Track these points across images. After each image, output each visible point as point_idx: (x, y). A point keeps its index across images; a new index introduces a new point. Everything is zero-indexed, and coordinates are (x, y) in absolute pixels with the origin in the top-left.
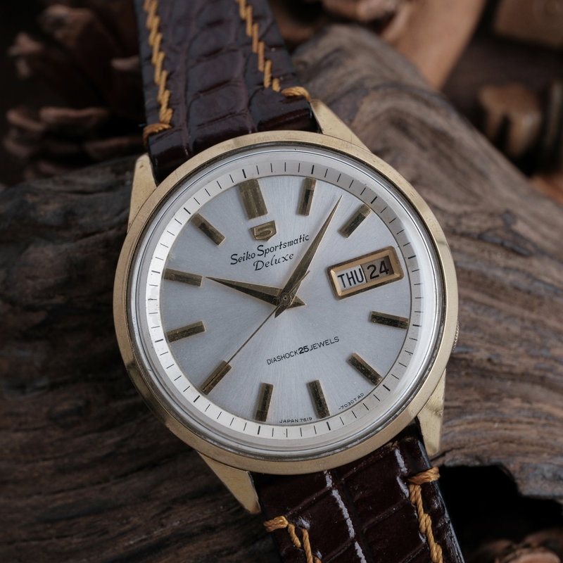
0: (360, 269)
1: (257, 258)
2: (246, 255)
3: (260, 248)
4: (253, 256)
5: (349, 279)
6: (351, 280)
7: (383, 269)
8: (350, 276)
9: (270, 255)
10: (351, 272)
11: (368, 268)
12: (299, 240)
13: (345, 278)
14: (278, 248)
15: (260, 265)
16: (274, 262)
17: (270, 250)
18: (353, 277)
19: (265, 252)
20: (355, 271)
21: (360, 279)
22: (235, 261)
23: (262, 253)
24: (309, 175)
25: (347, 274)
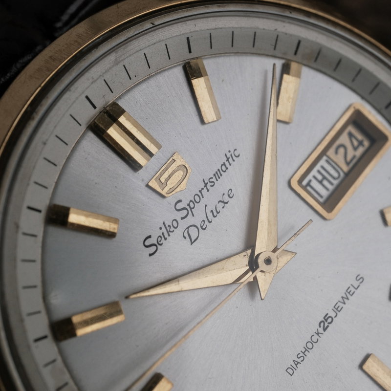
0: (327, 161)
1: (183, 225)
2: (164, 230)
3: (179, 206)
4: (175, 224)
5: (321, 182)
6: (325, 183)
7: (356, 143)
8: (320, 177)
9: (199, 210)
10: (319, 172)
11: (336, 152)
12: (227, 163)
13: (314, 184)
14: (204, 191)
15: (193, 232)
16: (210, 215)
17: (194, 202)
18: (324, 178)
19: (189, 209)
20: (323, 167)
21: (335, 175)
22: (153, 249)
23: (184, 213)
24: (187, 56)
25: (314, 177)
